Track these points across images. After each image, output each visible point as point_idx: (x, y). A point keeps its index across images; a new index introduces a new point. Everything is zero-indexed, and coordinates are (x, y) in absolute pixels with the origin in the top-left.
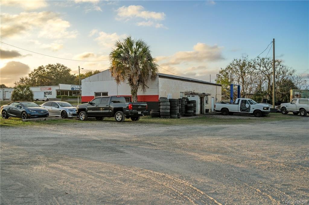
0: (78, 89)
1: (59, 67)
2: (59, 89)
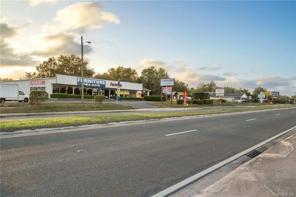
0: (88, 83)
1: (73, 60)
2: (55, 83)
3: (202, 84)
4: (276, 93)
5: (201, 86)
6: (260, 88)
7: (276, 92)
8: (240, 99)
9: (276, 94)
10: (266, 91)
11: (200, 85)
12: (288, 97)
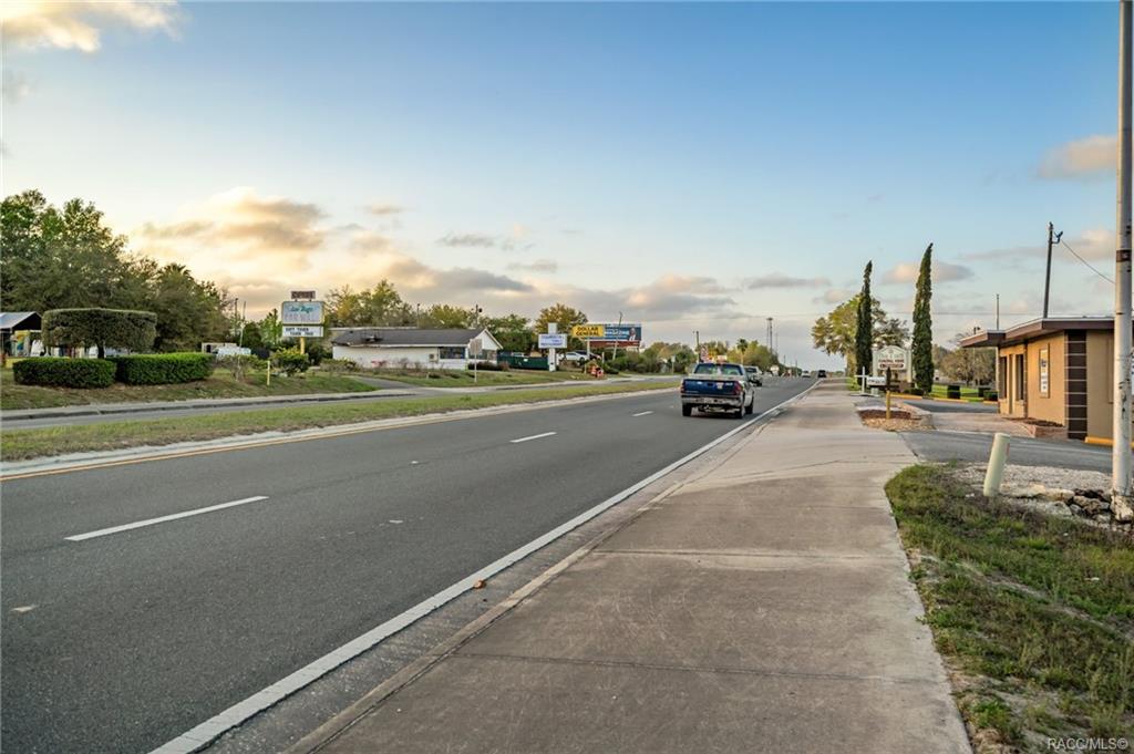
3: (341, 293)
4: (627, 333)
5: (336, 300)
6: (562, 309)
7: (629, 329)
8: (463, 353)
9: (631, 334)
10: (585, 320)
11: (334, 295)
12: (684, 347)
